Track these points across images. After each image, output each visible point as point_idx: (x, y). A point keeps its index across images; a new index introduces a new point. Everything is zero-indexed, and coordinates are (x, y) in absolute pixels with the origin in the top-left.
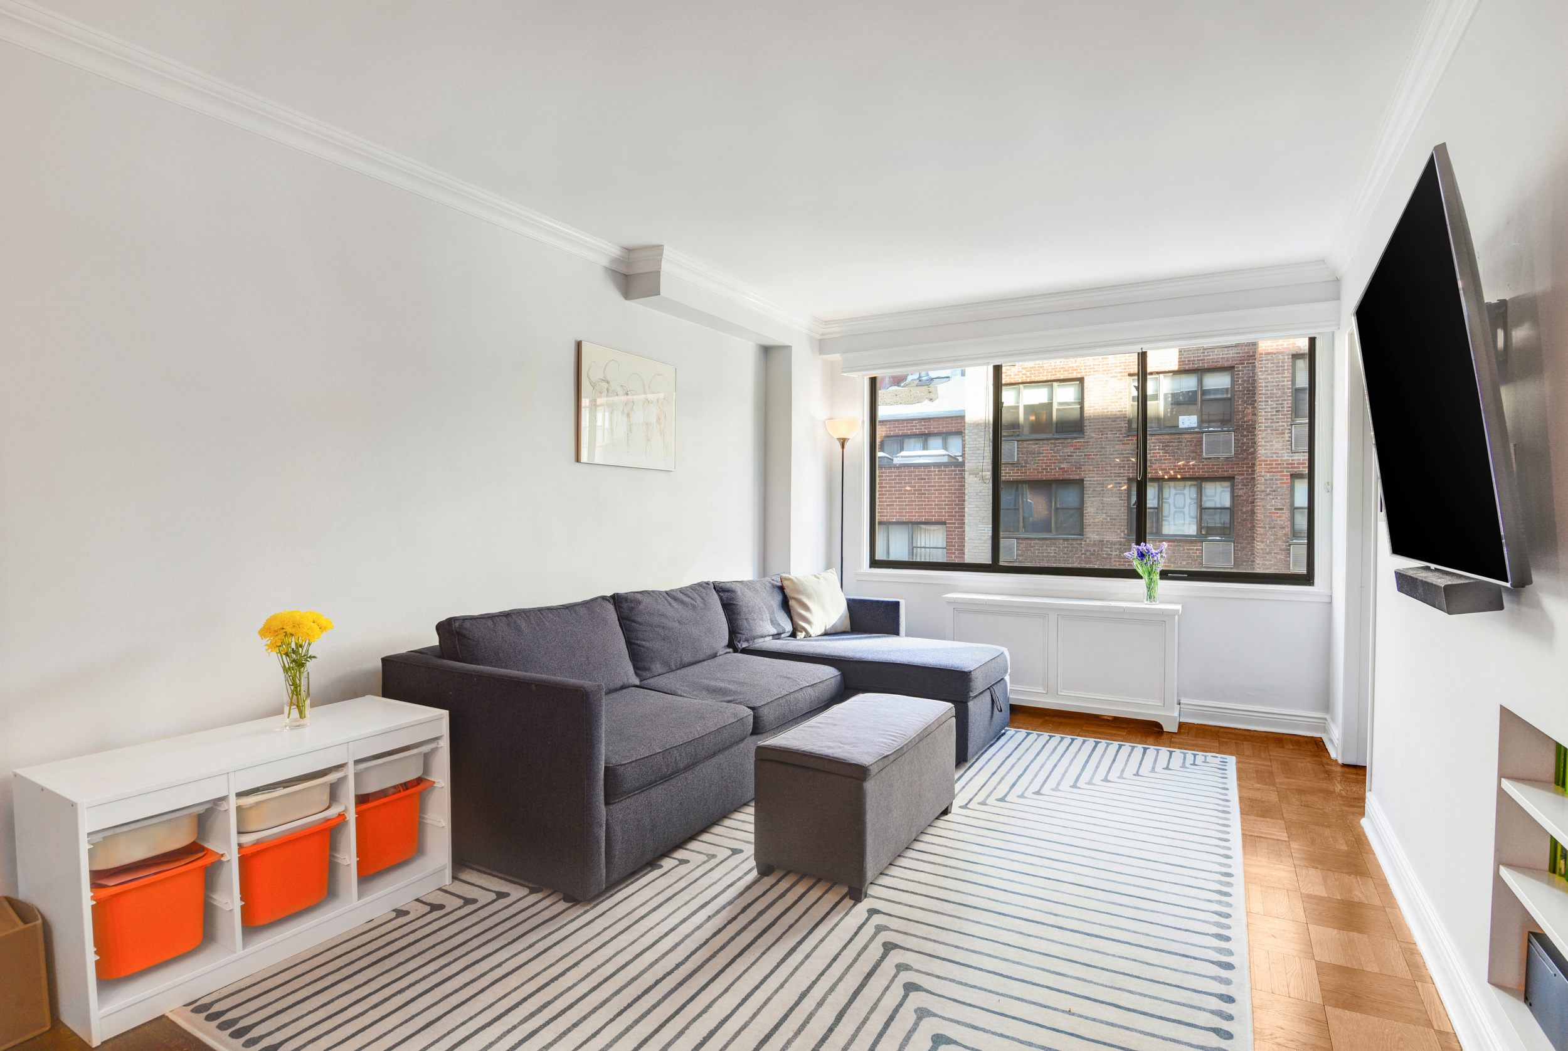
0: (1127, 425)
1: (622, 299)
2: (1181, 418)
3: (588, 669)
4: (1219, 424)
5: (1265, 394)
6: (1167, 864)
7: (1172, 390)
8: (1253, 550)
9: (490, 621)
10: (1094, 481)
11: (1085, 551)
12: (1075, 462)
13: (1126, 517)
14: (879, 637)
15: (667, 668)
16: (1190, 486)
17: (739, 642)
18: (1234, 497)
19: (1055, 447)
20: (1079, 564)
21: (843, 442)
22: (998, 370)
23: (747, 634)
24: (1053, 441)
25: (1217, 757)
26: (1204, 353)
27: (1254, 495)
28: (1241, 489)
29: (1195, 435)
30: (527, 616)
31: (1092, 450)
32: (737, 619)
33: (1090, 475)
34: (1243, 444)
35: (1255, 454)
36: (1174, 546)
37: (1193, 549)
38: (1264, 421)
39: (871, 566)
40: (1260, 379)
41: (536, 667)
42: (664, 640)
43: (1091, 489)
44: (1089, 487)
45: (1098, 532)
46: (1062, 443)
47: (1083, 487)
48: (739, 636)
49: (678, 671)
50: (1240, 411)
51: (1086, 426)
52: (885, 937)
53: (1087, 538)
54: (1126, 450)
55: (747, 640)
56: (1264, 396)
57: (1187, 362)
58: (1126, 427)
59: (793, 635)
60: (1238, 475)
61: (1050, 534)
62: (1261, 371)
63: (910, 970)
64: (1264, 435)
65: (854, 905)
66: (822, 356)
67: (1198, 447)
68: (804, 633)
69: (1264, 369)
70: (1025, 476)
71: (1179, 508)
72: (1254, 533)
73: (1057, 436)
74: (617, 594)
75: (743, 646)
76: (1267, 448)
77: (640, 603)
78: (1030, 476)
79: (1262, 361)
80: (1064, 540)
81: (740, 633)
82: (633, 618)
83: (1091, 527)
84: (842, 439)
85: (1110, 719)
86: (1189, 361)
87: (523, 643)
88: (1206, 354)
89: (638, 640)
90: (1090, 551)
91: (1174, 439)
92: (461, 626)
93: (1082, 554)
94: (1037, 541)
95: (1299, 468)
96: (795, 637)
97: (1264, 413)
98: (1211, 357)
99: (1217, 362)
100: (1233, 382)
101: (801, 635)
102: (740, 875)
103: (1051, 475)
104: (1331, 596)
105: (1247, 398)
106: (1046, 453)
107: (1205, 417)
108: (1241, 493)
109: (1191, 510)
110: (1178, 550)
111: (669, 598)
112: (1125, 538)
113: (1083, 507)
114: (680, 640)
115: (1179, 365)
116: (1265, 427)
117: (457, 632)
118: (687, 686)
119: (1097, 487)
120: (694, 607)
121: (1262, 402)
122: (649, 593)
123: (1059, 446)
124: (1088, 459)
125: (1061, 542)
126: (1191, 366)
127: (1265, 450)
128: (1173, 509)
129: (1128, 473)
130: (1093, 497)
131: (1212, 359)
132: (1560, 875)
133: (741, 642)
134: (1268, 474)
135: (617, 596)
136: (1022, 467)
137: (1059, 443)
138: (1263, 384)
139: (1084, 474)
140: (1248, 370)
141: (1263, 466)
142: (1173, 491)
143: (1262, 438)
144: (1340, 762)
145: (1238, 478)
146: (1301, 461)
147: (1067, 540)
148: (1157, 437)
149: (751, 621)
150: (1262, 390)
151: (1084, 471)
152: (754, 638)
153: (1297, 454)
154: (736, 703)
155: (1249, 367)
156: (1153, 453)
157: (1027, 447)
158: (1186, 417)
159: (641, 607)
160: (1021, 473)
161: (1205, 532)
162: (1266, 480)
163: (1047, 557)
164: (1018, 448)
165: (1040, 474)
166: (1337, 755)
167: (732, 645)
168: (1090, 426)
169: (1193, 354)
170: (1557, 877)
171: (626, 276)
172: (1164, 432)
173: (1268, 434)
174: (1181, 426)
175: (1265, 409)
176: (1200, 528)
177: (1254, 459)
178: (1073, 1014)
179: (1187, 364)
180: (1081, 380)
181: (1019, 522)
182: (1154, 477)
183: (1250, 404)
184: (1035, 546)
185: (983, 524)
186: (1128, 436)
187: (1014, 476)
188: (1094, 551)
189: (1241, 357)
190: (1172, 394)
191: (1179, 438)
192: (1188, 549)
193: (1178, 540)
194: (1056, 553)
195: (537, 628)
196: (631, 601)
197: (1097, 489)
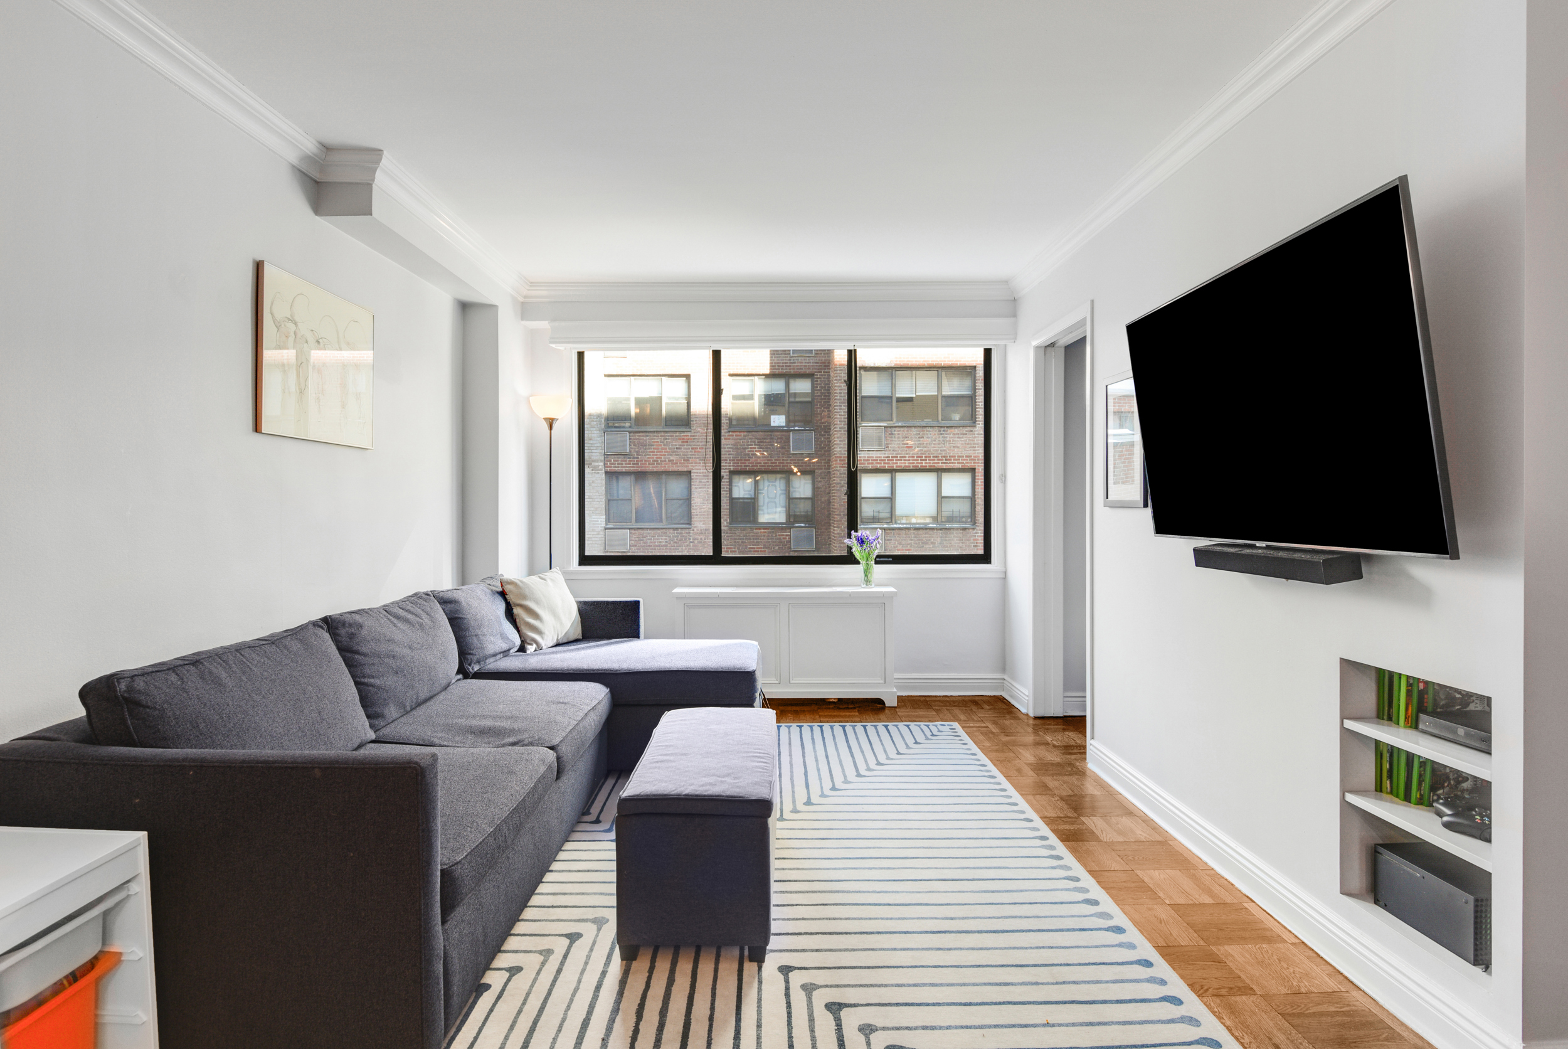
0: (728, 421)
1: (314, 215)
2: (772, 417)
3: (321, 727)
4: (802, 424)
5: (839, 400)
6: (993, 838)
7: (765, 392)
8: (830, 535)
9: (173, 675)
10: (700, 473)
11: (693, 539)
12: (683, 455)
13: (728, 507)
14: (621, 642)
15: (402, 711)
16: (780, 478)
17: (470, 665)
18: (815, 489)
19: (664, 439)
20: (688, 552)
21: (551, 423)
22: (717, 355)
23: (479, 654)
24: (663, 434)
25: (944, 725)
26: (790, 360)
27: (830, 487)
28: (820, 482)
29: (784, 433)
30: (224, 661)
31: (698, 444)
32: (465, 636)
33: (697, 467)
34: (822, 442)
35: (830, 451)
36: (770, 532)
37: (784, 535)
38: (838, 423)
39: (581, 564)
40: (835, 386)
41: (256, 738)
42: (397, 673)
43: (698, 481)
44: (696, 479)
45: (704, 521)
46: (671, 436)
47: (691, 479)
48: (469, 657)
49: (414, 712)
50: (819, 414)
51: (693, 421)
52: (821, 998)
53: (695, 527)
54: (727, 445)
55: (478, 662)
56: (838, 401)
57: (777, 367)
58: (727, 423)
59: (522, 649)
60: (817, 469)
61: (661, 524)
62: (836, 380)
63: (877, 1030)
64: (839, 435)
65: (760, 968)
66: (524, 323)
67: (787, 444)
68: (535, 646)
69: (838, 378)
70: (637, 467)
71: (772, 498)
72: (830, 520)
73: (667, 429)
74: (330, 616)
75: (476, 670)
76: (841, 446)
77: (361, 627)
78: (642, 467)
79: (837, 371)
80: (675, 529)
81: (470, 654)
82: (356, 647)
83: (699, 516)
84: (550, 419)
85: (836, 701)
86: (778, 366)
87: (230, 704)
88: (792, 361)
89: (364, 677)
90: (698, 539)
91: (768, 436)
92: (130, 689)
93: (691, 542)
94: (649, 531)
95: (865, 464)
96: (525, 652)
97: (838, 416)
98: (796, 364)
99: (800, 369)
100: (813, 387)
101: (531, 649)
102: (600, 969)
103: (661, 467)
104: (1005, 572)
105: (824, 402)
106: (656, 445)
107: (792, 418)
108: (820, 485)
109: (781, 500)
110: (772, 536)
111: (391, 617)
112: (728, 526)
113: (691, 498)
114: (415, 671)
115: (770, 369)
116: (840, 428)
117: (125, 698)
118: (442, 731)
119: (702, 479)
120: (421, 625)
121: (837, 406)
122: (367, 613)
123: (669, 439)
124: (695, 452)
125: (672, 531)
126: (780, 371)
127: (840, 448)
128: (767, 500)
129: (730, 466)
130: (700, 488)
131: (797, 366)
132: (1387, 793)
133: (472, 665)
134: (842, 469)
135: (331, 619)
136: (634, 458)
137: (668, 436)
138: (838, 391)
139: (692, 466)
140: (824, 378)
141: (838, 462)
142: (766, 483)
143: (837, 438)
144: (1032, 714)
145: (818, 472)
146: (866, 458)
147: (677, 529)
148: (754, 433)
149: (481, 637)
150: (837, 396)
151: (692, 463)
152: (486, 658)
153: (863, 452)
154: (526, 745)
155: (825, 375)
156: (751, 448)
157: (638, 439)
158: (776, 417)
159: (364, 632)
160: (633, 464)
161: (793, 518)
162: (840, 474)
163: (659, 546)
164: (630, 439)
165: (651, 466)
166: (1028, 710)
167: (464, 672)
168: (696, 421)
169: (782, 360)
170: (1384, 795)
171: (317, 182)
172: (758, 429)
173: (841, 434)
174: (773, 424)
175: (839, 412)
176: (789, 516)
177: (830, 455)
178: (1053, 1025)
179: (777, 369)
180: (688, 377)
181: (631, 513)
182: (751, 470)
183: (826, 408)
184: (647, 536)
185: (596, 515)
186: (729, 432)
187: (627, 467)
188: (701, 539)
189: (819, 366)
190: (765, 395)
191: (771, 435)
192: (779, 535)
193: (773, 527)
194: (667, 542)
195: (244, 678)
196: (350, 625)
197: (703, 481)
